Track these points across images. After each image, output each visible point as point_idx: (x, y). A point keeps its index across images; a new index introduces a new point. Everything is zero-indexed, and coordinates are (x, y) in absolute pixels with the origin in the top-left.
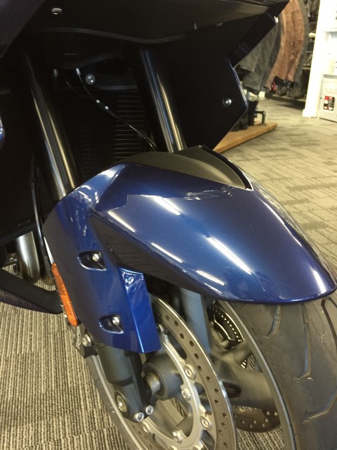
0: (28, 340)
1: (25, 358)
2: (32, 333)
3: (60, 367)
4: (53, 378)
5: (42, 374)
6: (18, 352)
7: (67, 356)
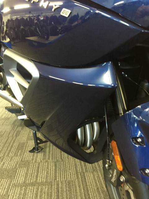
0: (69, 174)
1: (69, 183)
2: (71, 171)
3: (85, 189)
4: (83, 194)
5: (78, 191)
6: (66, 179)
7: (88, 185)
